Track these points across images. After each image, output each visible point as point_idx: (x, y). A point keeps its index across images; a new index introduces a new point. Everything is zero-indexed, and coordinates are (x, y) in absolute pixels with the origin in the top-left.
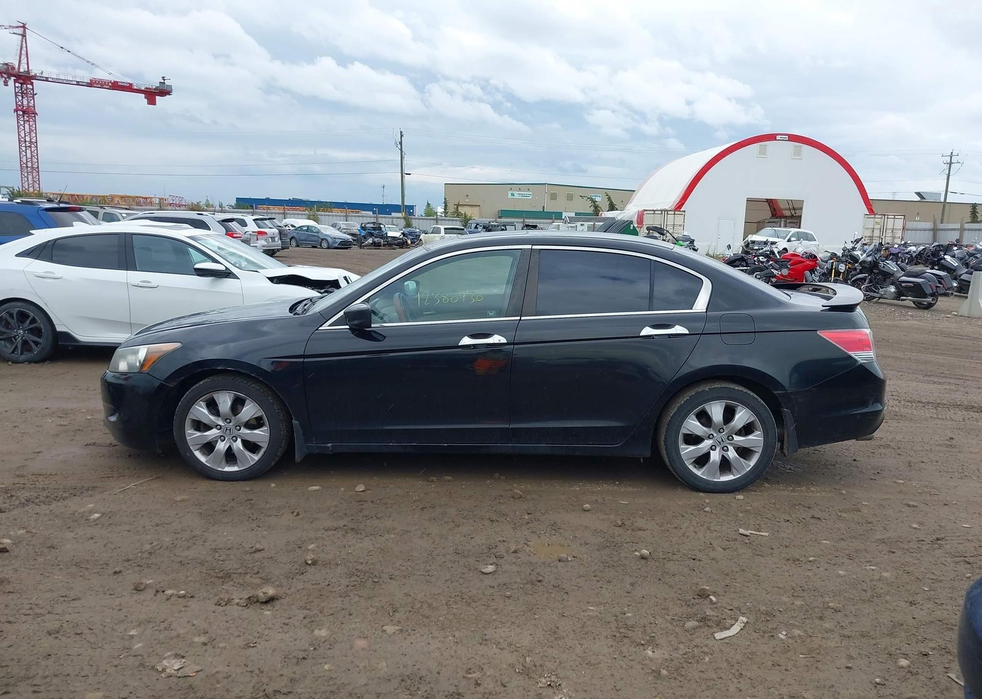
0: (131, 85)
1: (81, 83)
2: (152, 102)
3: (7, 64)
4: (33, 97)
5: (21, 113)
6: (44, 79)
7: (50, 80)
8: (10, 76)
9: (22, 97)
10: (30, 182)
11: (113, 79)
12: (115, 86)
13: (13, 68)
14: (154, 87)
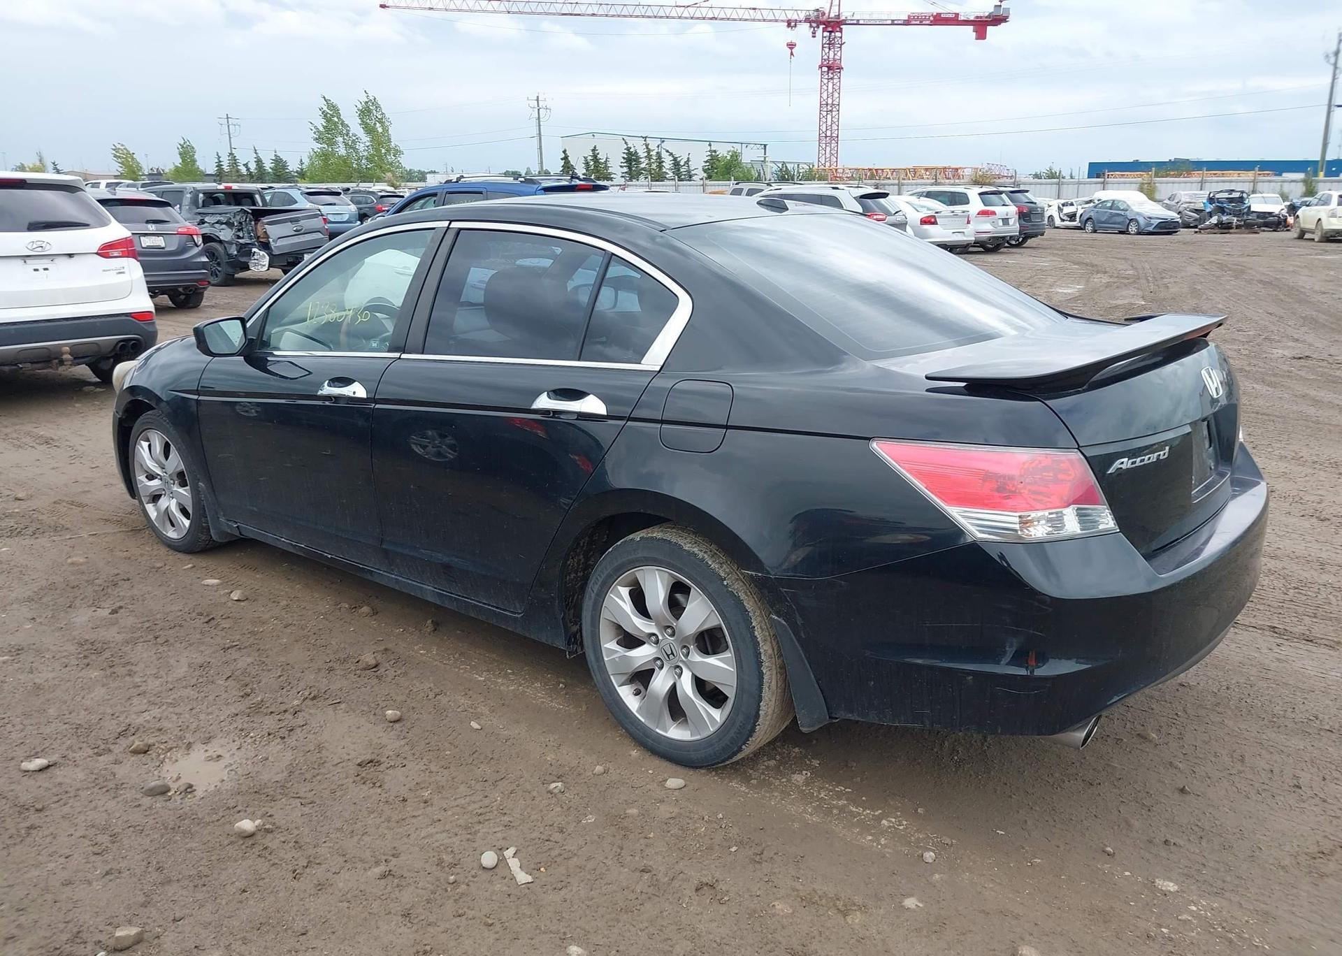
0: (957, 15)
1: (896, 22)
2: (981, 35)
3: (817, 10)
4: (840, 47)
5: (825, 69)
6: (855, 22)
7: (861, 22)
8: (819, 23)
9: (830, 49)
10: (828, 155)
11: (935, 10)
12: (939, 20)
13: (824, 14)
14: (987, 14)
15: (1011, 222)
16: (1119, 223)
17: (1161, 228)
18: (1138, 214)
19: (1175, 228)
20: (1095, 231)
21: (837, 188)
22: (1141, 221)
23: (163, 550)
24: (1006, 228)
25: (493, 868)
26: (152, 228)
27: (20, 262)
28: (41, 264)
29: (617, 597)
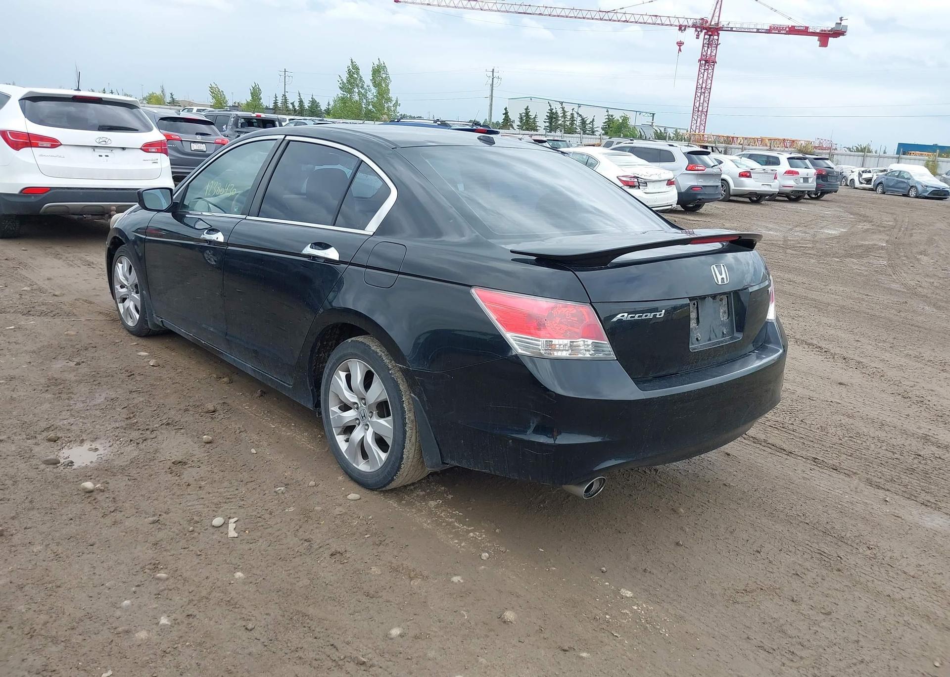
0: (807, 28)
1: (760, 31)
2: (824, 43)
3: (702, 19)
4: (717, 47)
5: (704, 62)
6: (729, 29)
7: (734, 29)
8: (703, 28)
9: (708, 48)
10: (698, 124)
11: (791, 24)
12: (793, 31)
13: (707, 22)
14: (830, 29)
15: (810, 180)
16: (902, 188)
17: (934, 194)
18: (918, 182)
19: (945, 195)
20: (884, 193)
21: (672, 146)
22: (920, 188)
23: (125, 332)
24: (806, 185)
25: (220, 527)
26: (199, 138)
27: (91, 150)
28: (103, 152)
29: (338, 378)
